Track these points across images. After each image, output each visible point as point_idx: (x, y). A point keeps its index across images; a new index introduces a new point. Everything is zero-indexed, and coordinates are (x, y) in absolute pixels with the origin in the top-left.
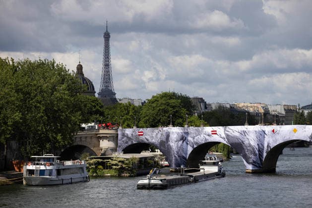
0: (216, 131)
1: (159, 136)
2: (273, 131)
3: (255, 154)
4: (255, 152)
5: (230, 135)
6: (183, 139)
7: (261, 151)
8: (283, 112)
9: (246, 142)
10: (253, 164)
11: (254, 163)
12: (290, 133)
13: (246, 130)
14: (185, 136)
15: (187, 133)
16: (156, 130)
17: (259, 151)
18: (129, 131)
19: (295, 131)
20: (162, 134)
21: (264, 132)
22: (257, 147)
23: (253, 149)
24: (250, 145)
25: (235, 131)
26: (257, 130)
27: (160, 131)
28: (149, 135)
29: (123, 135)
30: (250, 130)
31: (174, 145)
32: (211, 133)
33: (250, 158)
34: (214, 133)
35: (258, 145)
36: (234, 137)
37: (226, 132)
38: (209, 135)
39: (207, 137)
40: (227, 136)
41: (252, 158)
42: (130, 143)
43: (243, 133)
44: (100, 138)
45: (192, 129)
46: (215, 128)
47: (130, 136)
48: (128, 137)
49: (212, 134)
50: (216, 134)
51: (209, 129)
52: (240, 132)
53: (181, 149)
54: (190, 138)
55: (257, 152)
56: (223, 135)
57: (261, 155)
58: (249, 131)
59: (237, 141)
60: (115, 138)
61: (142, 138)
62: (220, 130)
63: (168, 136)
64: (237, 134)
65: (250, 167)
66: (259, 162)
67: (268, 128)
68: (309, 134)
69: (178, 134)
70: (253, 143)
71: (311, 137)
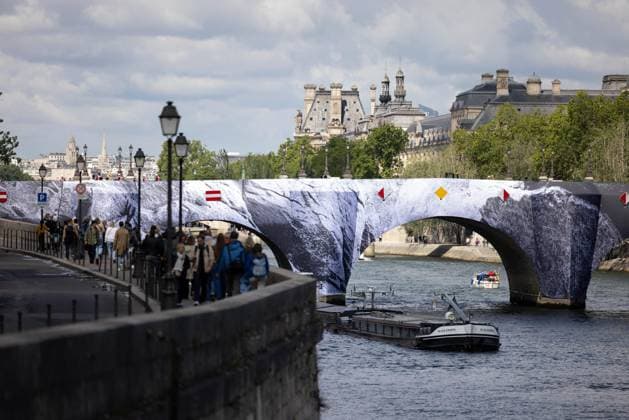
0: (219, 192)
1: (55, 203)
2: (381, 193)
3: (334, 255)
4: (334, 250)
5: (262, 202)
6: (128, 212)
7: (347, 246)
9: (310, 223)
10: (329, 282)
11: (332, 279)
12: (428, 198)
13: (311, 190)
14: (134, 204)
17: (345, 246)
19: (441, 193)
20: (62, 200)
21: (356, 194)
22: (341, 236)
23: (332, 241)
24: (322, 231)
25: (274, 191)
26: (341, 191)
27: (57, 191)
28: (23, 201)
30: (323, 190)
32: (204, 196)
33: (323, 264)
34: (214, 196)
35: (343, 230)
36: (271, 209)
37: (248, 195)
38: (198, 203)
39: (194, 208)
40: (252, 205)
41: (329, 264)
43: (300, 198)
45: (148, 187)
46: (215, 185)
49: (208, 199)
50: (219, 199)
51: (195, 188)
52: (288, 194)
54: (144, 211)
55: (340, 249)
56: (241, 203)
57: (347, 257)
58: (320, 195)
59: (279, 220)
61: (5, 209)
62: (230, 188)
64: (281, 202)
67: (366, 188)
68: (483, 202)
69: (115, 198)
70: (331, 225)
71: (486, 211)
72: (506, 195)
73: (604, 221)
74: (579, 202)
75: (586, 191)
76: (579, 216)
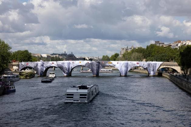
1: (34, 64)
2: (73, 63)
6: (42, 65)
7: (69, 69)
8: (46, 57)
9: (64, 66)
11: (67, 73)
12: (79, 63)
14: (43, 64)
15: (44, 64)
16: (33, 63)
18: (23, 63)
21: (70, 63)
23: (67, 69)
25: (60, 63)
26: (68, 62)
28: (30, 64)
29: (21, 64)
31: (39, 67)
34: (53, 63)
36: (59, 65)
39: (50, 65)
41: (66, 71)
42: (24, 67)
43: (63, 63)
44: (13, 65)
45: (45, 62)
46: (53, 62)
47: (24, 65)
48: (23, 65)
51: (51, 62)
53: (42, 69)
54: (44, 65)
56: (56, 64)
57: (69, 71)
58: (65, 63)
60: (18, 66)
61: (28, 65)
62: (55, 62)
63: (37, 65)
64: (61, 64)
65: (65, 75)
66: (68, 73)
67: (71, 62)
68: (85, 64)
69: (41, 64)
70: (67, 67)
71: (86, 65)
72: (88, 62)
73: (100, 65)
74: (97, 63)
75: (98, 62)
76: (97, 65)
